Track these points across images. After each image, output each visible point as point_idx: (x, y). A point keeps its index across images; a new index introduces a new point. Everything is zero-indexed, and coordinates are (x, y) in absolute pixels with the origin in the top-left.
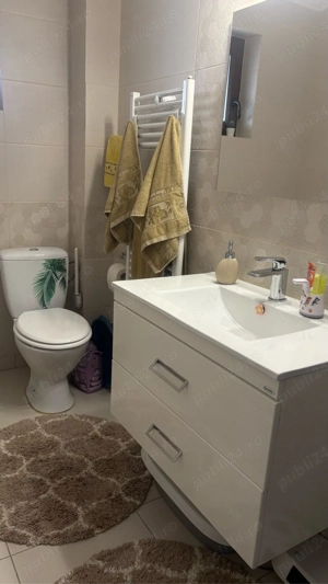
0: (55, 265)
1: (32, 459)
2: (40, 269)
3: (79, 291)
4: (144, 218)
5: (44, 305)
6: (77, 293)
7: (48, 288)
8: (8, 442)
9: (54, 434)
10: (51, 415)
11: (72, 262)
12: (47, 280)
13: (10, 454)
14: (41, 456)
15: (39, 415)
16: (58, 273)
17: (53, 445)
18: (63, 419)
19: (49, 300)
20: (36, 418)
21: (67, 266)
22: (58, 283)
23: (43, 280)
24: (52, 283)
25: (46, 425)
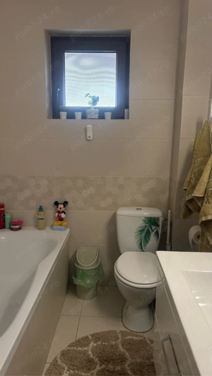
0: (152, 221)
1: (104, 366)
2: (141, 223)
3: (170, 241)
4: (203, 198)
5: (142, 248)
6: (168, 243)
7: (145, 237)
8: (95, 345)
9: (127, 350)
10: (132, 333)
11: (166, 220)
12: (145, 231)
13: (92, 356)
14: (111, 367)
15: (124, 329)
16: (153, 227)
17: (122, 359)
18: (138, 339)
19: (145, 245)
20: (121, 331)
21: (160, 223)
22: (153, 234)
23: (141, 231)
24: (148, 234)
25: (125, 340)
